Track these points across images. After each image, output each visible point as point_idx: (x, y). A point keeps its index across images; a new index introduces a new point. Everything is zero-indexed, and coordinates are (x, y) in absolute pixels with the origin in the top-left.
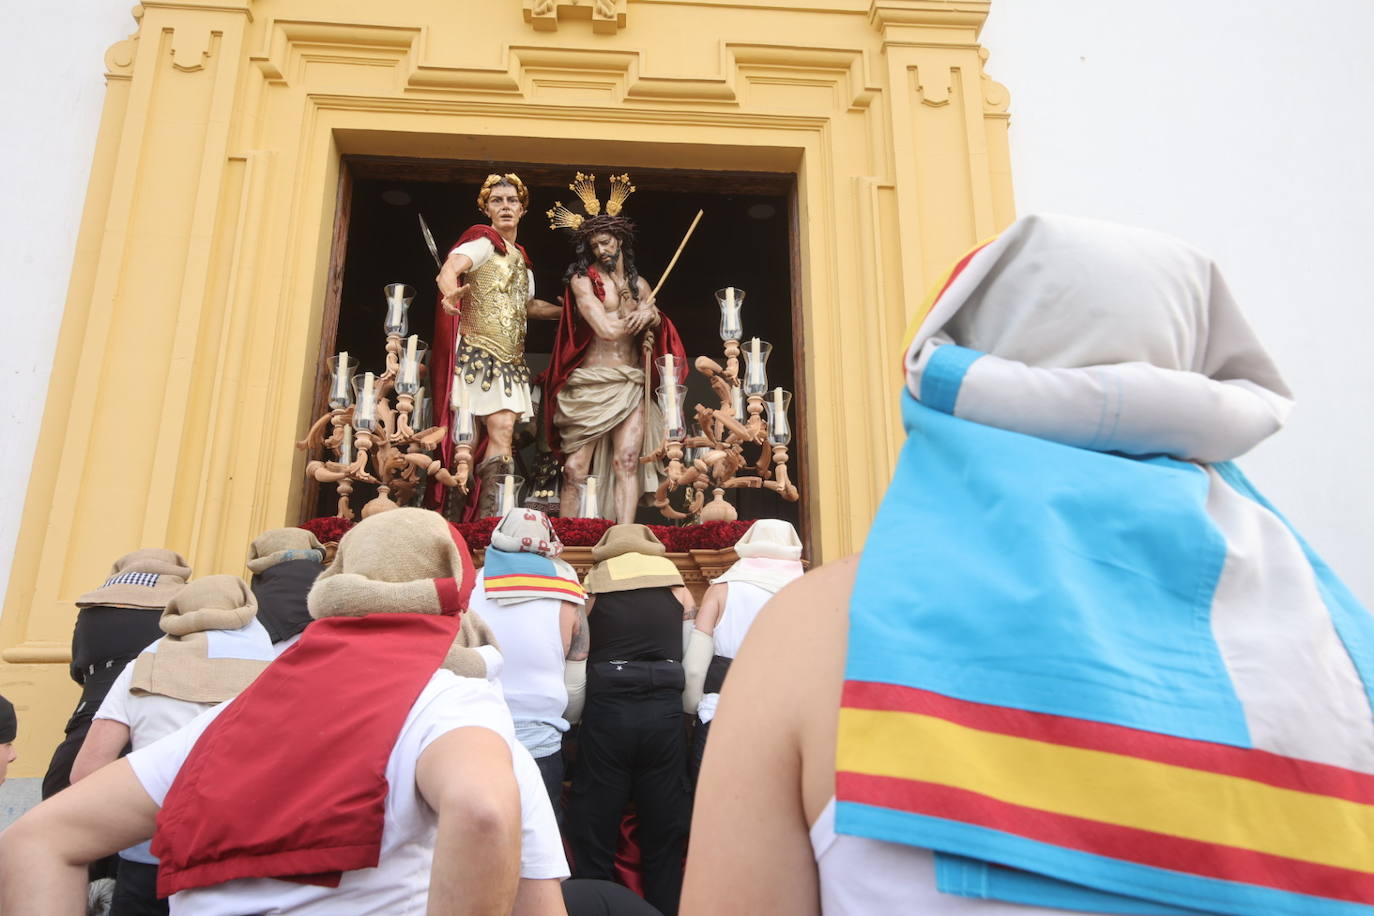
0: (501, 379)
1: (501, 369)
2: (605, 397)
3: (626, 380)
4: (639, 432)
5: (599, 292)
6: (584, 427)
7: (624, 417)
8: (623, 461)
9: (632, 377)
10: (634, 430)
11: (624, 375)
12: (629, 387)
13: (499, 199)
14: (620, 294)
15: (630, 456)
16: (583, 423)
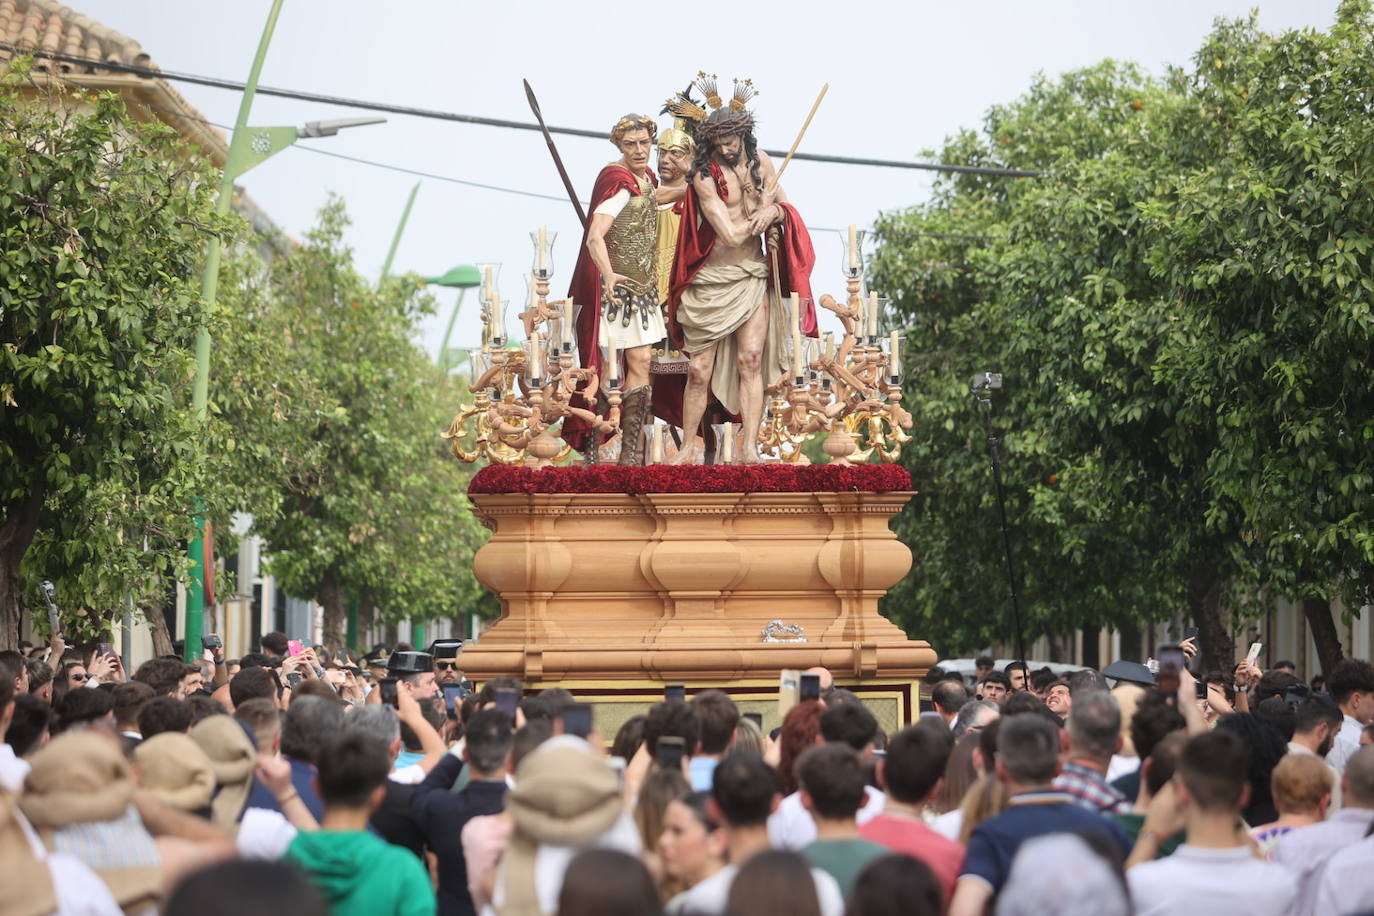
0: (639, 314)
1: (638, 304)
2: (728, 299)
3: (750, 276)
4: (763, 331)
5: (722, 192)
6: (710, 332)
7: (748, 316)
8: (748, 362)
9: (755, 274)
10: (758, 327)
11: (747, 272)
12: (754, 281)
13: (633, 143)
14: (743, 189)
15: (755, 357)
16: (709, 328)
